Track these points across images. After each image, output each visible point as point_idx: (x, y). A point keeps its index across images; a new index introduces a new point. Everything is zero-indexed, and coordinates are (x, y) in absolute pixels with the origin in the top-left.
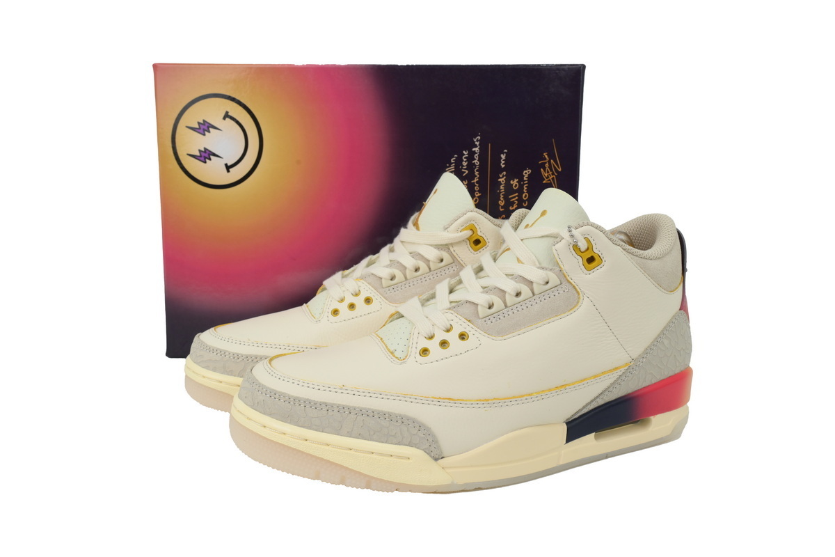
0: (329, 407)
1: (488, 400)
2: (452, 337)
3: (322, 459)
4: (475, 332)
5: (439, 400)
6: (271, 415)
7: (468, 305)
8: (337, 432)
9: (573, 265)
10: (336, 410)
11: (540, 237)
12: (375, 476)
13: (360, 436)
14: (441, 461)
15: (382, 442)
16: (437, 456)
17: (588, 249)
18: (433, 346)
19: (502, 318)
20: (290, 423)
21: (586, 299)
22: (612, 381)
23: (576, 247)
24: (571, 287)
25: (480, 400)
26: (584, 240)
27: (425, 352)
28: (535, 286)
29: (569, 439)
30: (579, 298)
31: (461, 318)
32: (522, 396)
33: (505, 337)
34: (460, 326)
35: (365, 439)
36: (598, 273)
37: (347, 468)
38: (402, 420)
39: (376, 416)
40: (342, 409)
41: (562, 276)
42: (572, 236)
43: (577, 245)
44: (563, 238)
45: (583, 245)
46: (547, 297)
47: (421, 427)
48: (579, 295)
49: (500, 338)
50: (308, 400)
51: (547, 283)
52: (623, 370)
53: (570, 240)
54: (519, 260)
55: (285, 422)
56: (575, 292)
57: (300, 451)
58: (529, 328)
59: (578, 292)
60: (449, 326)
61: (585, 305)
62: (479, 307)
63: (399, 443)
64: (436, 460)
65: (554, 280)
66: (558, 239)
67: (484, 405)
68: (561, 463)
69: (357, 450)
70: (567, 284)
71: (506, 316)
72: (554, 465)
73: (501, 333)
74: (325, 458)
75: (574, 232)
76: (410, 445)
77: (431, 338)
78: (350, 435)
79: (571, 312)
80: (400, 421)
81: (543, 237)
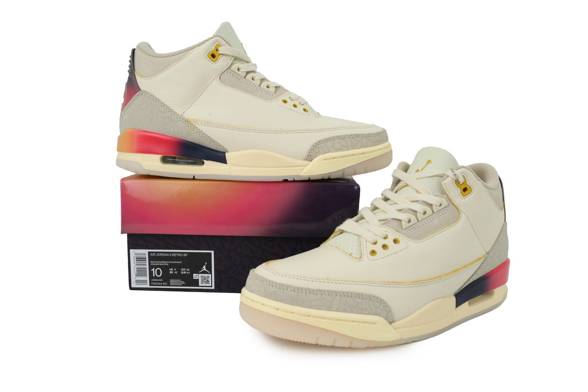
0: (322, 292)
1: (417, 282)
2: (389, 242)
3: (321, 329)
4: (402, 238)
5: (389, 284)
6: (281, 301)
7: (394, 221)
8: (329, 309)
9: (455, 192)
10: (327, 294)
11: (430, 177)
12: (356, 337)
13: (345, 311)
14: (393, 324)
15: (359, 314)
16: (391, 321)
17: (464, 183)
18: (378, 248)
19: (417, 228)
20: (296, 305)
21: (463, 214)
22: (477, 267)
23: (457, 182)
24: (454, 207)
25: (413, 282)
26: (462, 177)
27: (373, 252)
28: (434, 207)
29: (457, 305)
30: (459, 214)
31: (392, 230)
32: (436, 278)
33: (422, 241)
34: (393, 235)
35: (348, 312)
36: (470, 197)
37: (338, 334)
38: (371, 298)
39: (354, 296)
40: (331, 293)
41: (449, 200)
42: (455, 175)
43: (457, 181)
44: (448, 176)
45: (461, 180)
46: (441, 214)
47: (382, 301)
48: (459, 212)
49: (419, 241)
50: (307, 288)
51: (441, 205)
52: (483, 259)
53: (454, 177)
54: (417, 192)
55: (293, 305)
56: (456, 210)
57: (306, 324)
58: (435, 234)
59: (458, 210)
60: (386, 236)
61: (463, 217)
62: (403, 222)
63: (369, 314)
64: (391, 323)
65: (445, 203)
66: (444, 177)
67: (416, 285)
68: (455, 321)
69: (343, 320)
70: (452, 205)
71: (419, 227)
72: (451, 323)
73: (419, 237)
74: (323, 327)
75: (456, 172)
76: (375, 314)
77: (375, 243)
78: (338, 310)
79: (456, 223)
80: (368, 299)
81: (433, 176)
